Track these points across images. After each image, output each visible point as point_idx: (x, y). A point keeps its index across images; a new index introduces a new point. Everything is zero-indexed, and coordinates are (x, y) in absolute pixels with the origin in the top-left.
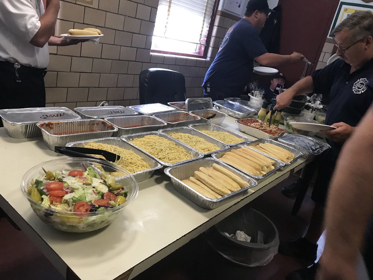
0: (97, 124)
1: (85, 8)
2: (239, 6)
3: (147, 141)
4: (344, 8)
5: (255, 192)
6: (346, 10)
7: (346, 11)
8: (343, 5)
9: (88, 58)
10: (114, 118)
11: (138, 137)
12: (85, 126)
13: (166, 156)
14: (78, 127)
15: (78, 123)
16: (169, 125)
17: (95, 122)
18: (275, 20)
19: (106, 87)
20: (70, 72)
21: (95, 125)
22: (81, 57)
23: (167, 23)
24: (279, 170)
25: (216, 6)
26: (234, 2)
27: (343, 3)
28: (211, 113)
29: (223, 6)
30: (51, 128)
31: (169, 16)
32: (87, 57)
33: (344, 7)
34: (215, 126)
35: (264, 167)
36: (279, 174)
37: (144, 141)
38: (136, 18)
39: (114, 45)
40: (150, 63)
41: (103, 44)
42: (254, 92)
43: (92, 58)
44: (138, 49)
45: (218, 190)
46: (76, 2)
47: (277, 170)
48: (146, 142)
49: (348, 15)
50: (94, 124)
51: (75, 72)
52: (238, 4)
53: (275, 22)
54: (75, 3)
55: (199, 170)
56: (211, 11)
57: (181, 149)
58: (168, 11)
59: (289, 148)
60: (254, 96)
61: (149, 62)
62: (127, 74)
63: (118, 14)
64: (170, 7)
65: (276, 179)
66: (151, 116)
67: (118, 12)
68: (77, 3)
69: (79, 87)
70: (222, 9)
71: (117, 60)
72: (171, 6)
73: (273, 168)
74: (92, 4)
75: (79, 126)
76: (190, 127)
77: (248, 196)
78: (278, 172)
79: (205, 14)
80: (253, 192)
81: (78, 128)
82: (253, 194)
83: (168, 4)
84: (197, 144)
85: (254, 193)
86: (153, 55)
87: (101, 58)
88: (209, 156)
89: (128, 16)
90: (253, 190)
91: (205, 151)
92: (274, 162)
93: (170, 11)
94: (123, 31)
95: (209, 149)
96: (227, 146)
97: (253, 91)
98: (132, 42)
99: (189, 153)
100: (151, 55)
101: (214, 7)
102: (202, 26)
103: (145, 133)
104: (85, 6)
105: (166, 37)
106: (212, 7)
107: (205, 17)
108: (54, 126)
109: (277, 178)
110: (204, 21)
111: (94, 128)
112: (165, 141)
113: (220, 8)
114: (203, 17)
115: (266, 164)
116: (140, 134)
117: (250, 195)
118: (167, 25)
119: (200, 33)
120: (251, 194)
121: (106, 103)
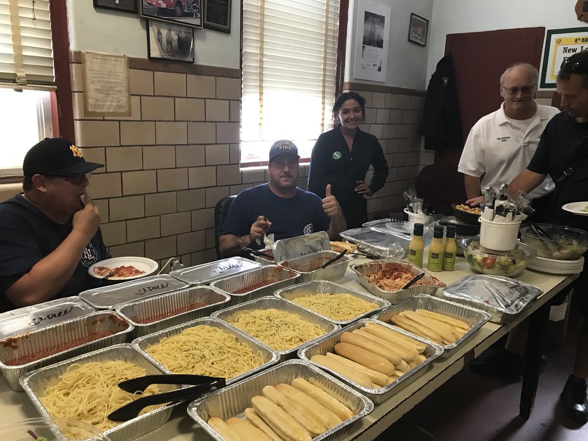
0: (102, 321)
1: (120, 124)
2: (379, 70)
3: (184, 340)
4: (556, 39)
5: (379, 420)
6: (559, 41)
7: (560, 43)
8: (552, 35)
9: (137, 197)
10: (135, 305)
11: (167, 335)
12: (79, 329)
13: (206, 371)
14: (66, 334)
15: (65, 327)
16: (234, 300)
17: (98, 318)
18: (444, 78)
19: (174, 235)
20: (109, 222)
21: (99, 323)
22: (123, 196)
23: (262, 118)
24: (440, 359)
25: (340, 77)
26: (369, 65)
27: (551, 32)
28: (327, 258)
29: (351, 74)
30: (15, 348)
31: (263, 107)
32: (135, 195)
33: (554, 37)
34: (328, 284)
35: (401, 362)
36: (439, 367)
37: (178, 342)
38: (205, 121)
39: (176, 168)
40: (242, 184)
41: (158, 171)
42: (413, 205)
43: (142, 194)
44: (218, 167)
45: (287, 436)
46: (104, 117)
47: (436, 359)
48: (180, 343)
49: (565, 48)
50: (95, 322)
51: (118, 221)
52: (377, 67)
53: (446, 81)
54: (103, 119)
55: (261, 394)
56: (334, 86)
57: (245, 348)
58: (260, 99)
59: (463, 308)
60: (415, 211)
61: (240, 183)
62: (205, 208)
63: (175, 121)
64: (262, 93)
65: (430, 381)
66: (205, 287)
67: (175, 118)
68: (105, 119)
69: (127, 243)
70: (350, 80)
71: (185, 190)
72: (264, 91)
73: (423, 358)
74: (130, 115)
75: (67, 331)
76: (276, 295)
77: (361, 434)
78: (436, 365)
79: (323, 92)
80: (374, 421)
81: (66, 336)
82: (373, 425)
83: (258, 90)
84: (279, 331)
85: (376, 423)
86: (245, 171)
87: (158, 192)
88: (294, 355)
89: (193, 121)
90: (374, 417)
91: (293, 343)
92: (423, 348)
93: (262, 99)
94: (188, 145)
95: (302, 337)
96: (337, 325)
97: (411, 205)
98: (205, 159)
99: (258, 354)
100: (242, 172)
101: (337, 78)
102: (321, 111)
103: (183, 325)
104: (119, 121)
105: (263, 141)
106: (334, 80)
107: (324, 98)
108: (19, 343)
109: (433, 379)
110: (323, 103)
111: (97, 329)
112: (219, 334)
113: (347, 79)
114: (321, 98)
115: (405, 355)
116: (173, 328)
117: (366, 430)
118: (262, 121)
119: (321, 122)
120: (369, 428)
121: (175, 260)
